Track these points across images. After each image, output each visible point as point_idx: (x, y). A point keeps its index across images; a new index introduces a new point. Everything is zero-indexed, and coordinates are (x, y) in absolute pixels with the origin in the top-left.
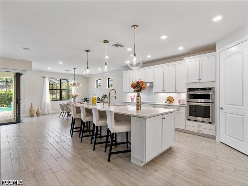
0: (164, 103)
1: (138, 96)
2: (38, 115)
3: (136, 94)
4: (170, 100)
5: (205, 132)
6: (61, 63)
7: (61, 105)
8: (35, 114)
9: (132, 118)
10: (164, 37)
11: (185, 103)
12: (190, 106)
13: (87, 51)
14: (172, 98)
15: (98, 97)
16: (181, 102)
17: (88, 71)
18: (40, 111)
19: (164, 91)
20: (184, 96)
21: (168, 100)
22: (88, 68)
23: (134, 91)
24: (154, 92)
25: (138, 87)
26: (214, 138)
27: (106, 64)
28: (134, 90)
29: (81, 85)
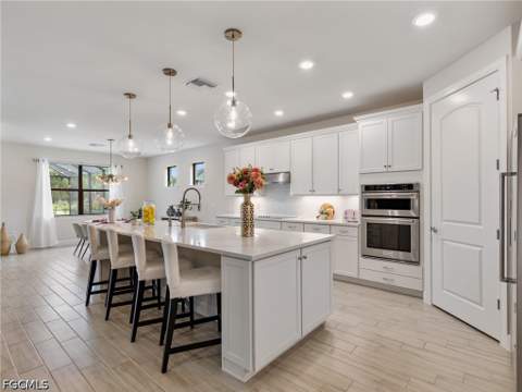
0: (315, 220)
1: (247, 203)
2: (20, 250)
3: (241, 199)
4: (326, 212)
5: (400, 282)
6: (71, 125)
7: (77, 227)
8: (13, 250)
9: (224, 261)
10: (307, 65)
11: (358, 217)
12: (368, 224)
13: (130, 96)
14: (331, 207)
15: (172, 207)
16: (350, 216)
17: (131, 143)
18: (26, 241)
19: (313, 192)
20: (355, 203)
21: (322, 213)
22: (130, 137)
23: (237, 192)
24: (292, 193)
25: (246, 182)
26: (418, 295)
27: (170, 126)
28: (236, 189)
29: (126, 179)
